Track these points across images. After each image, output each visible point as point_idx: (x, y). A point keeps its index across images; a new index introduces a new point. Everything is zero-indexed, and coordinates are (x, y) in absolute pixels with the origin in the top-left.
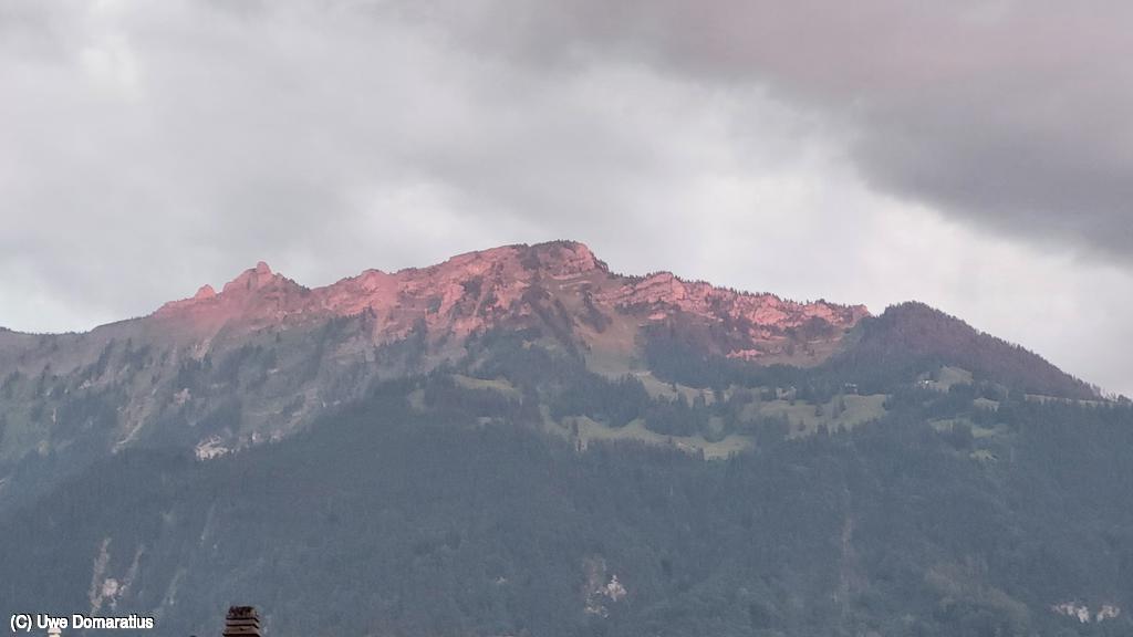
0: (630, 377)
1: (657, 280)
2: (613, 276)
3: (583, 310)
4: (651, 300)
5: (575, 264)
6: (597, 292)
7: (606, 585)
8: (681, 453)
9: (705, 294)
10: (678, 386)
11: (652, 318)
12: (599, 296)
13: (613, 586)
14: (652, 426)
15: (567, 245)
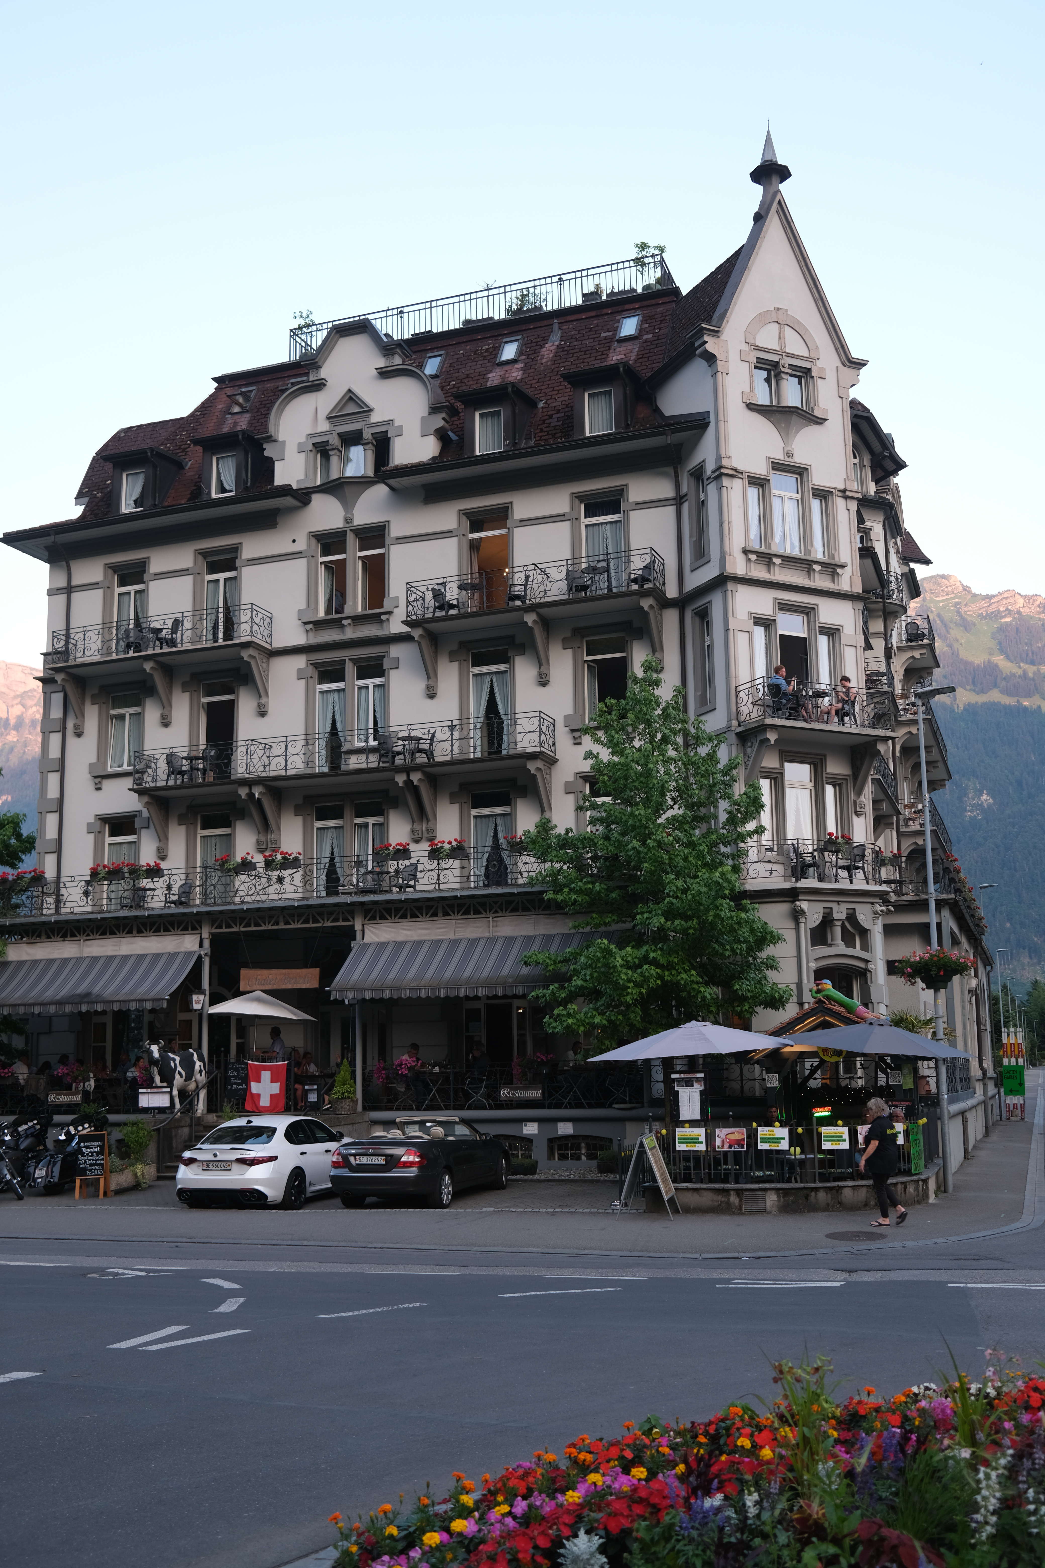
0: (989, 661)
1: (1005, 595)
2: (975, 595)
3: (957, 619)
4: (1002, 609)
5: (950, 589)
6: (966, 605)
7: (979, 798)
8: (1026, 709)
9: (1038, 602)
10: (1022, 665)
11: (1003, 620)
12: (966, 609)
13: (984, 797)
14: (1007, 692)
15: (943, 577)
